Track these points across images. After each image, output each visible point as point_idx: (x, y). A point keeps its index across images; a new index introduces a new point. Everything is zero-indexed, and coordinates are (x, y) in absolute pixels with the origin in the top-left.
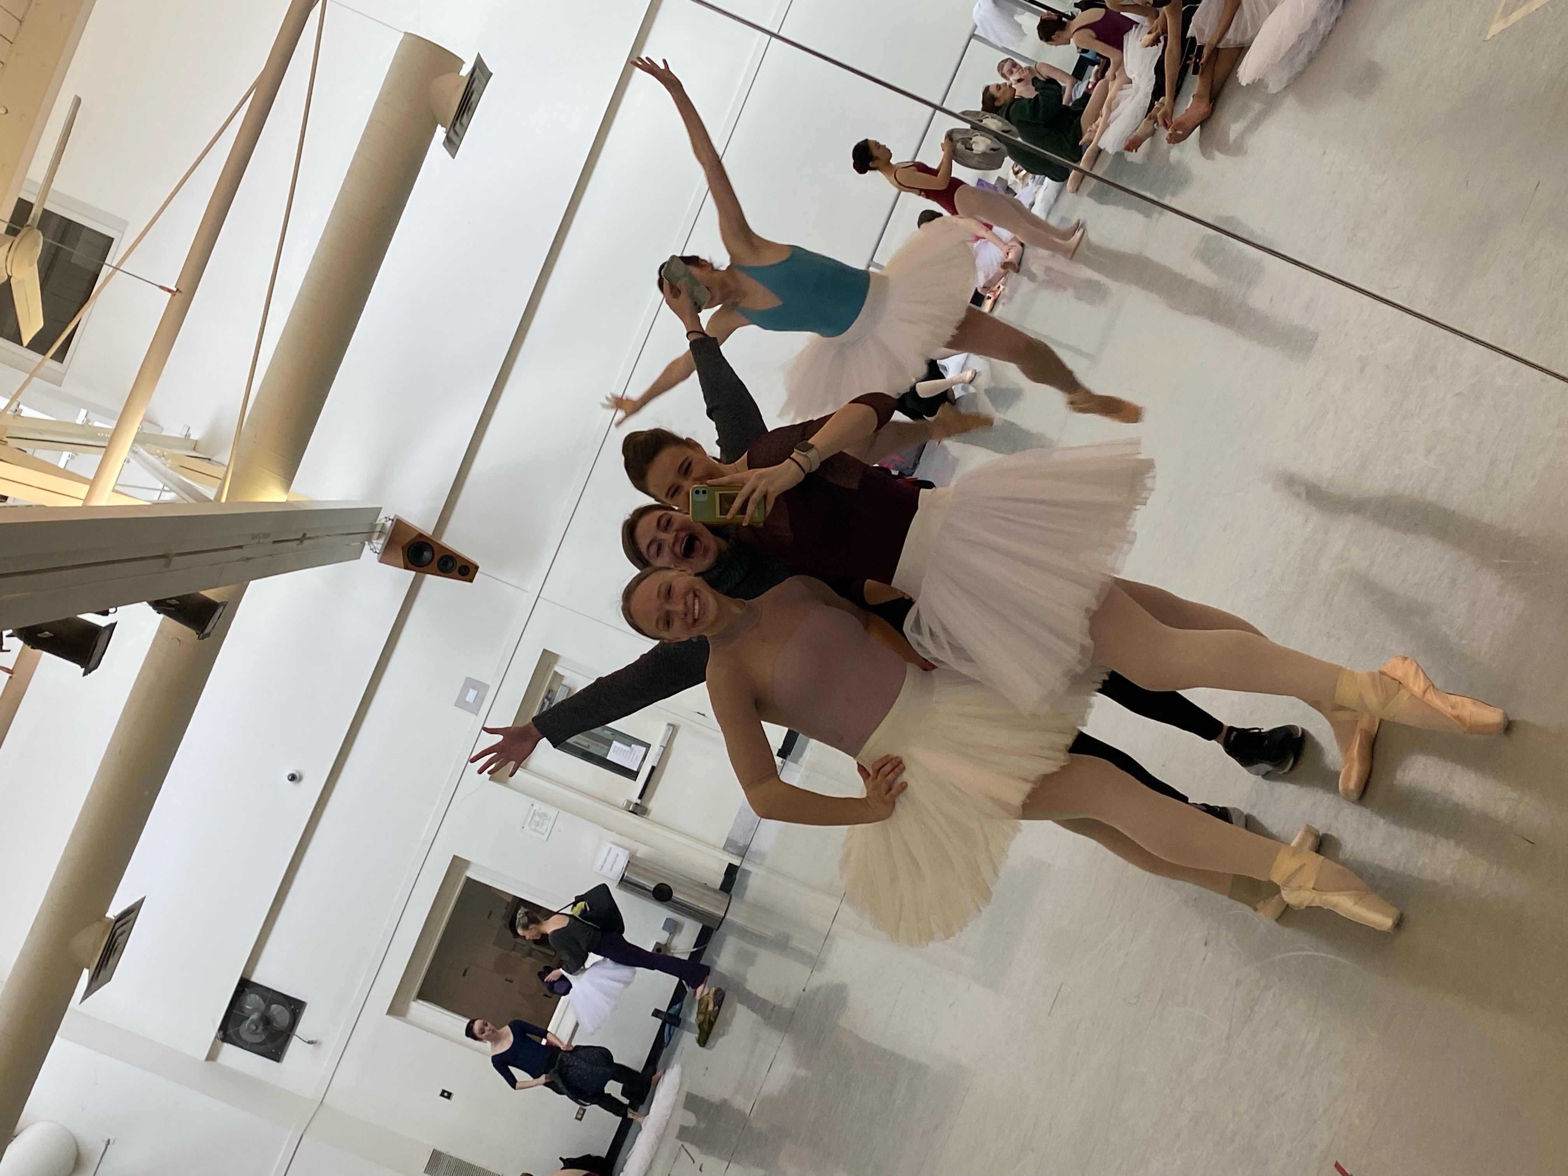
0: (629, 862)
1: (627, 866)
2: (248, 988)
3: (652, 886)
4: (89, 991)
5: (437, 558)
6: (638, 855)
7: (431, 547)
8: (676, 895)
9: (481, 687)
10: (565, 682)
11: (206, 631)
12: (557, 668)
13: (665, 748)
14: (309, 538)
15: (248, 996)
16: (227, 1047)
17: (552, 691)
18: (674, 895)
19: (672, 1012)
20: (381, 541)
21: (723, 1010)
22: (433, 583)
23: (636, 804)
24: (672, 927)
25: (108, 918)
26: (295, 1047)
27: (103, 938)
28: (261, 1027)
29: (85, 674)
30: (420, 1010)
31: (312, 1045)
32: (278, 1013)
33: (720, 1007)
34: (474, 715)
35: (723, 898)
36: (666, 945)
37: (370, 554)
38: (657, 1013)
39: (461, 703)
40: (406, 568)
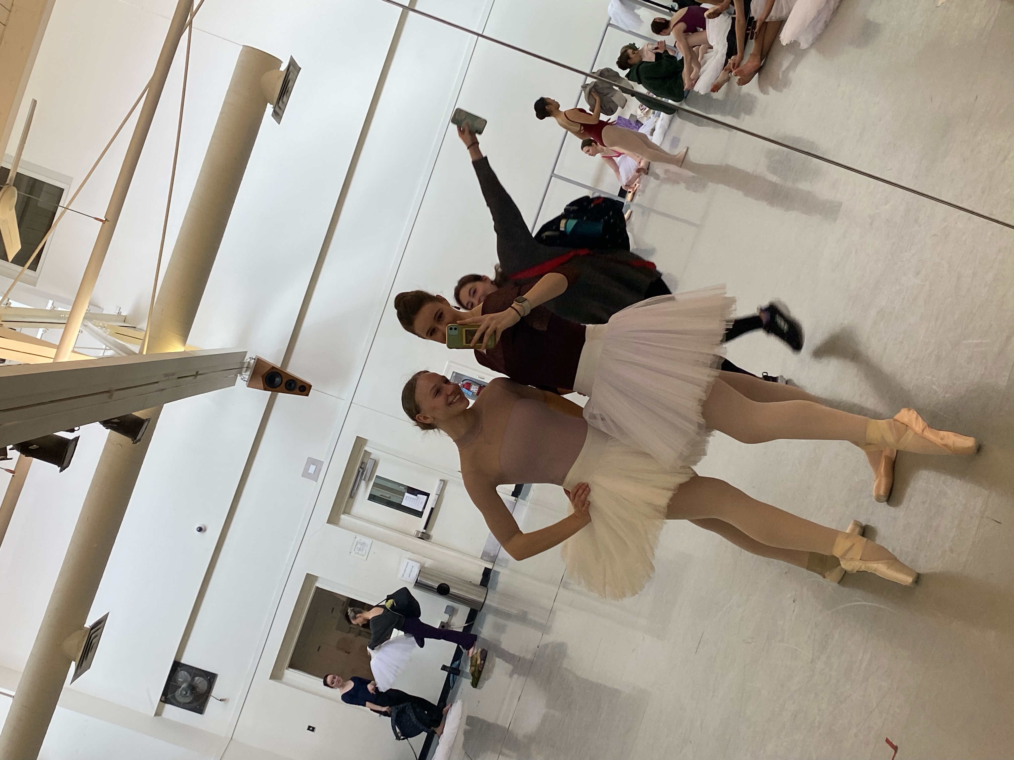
0: (420, 571)
1: (419, 573)
2: (179, 667)
3: (436, 585)
4: (77, 675)
5: (285, 381)
6: (426, 566)
7: (280, 375)
8: (452, 590)
9: (318, 463)
10: (372, 457)
11: (138, 438)
12: (366, 448)
13: (439, 495)
14: (201, 374)
15: (179, 673)
16: (168, 707)
17: (364, 463)
18: (451, 590)
19: (454, 666)
20: (248, 373)
21: (487, 663)
22: (283, 398)
23: (423, 533)
24: (451, 611)
25: (85, 627)
26: (212, 704)
27: (83, 640)
28: (189, 692)
29: (61, 471)
30: (292, 675)
31: (222, 702)
32: (200, 683)
33: (485, 661)
34: (315, 482)
35: (482, 590)
36: (447, 623)
37: (241, 382)
38: (444, 668)
39: (306, 474)
40: (265, 390)
